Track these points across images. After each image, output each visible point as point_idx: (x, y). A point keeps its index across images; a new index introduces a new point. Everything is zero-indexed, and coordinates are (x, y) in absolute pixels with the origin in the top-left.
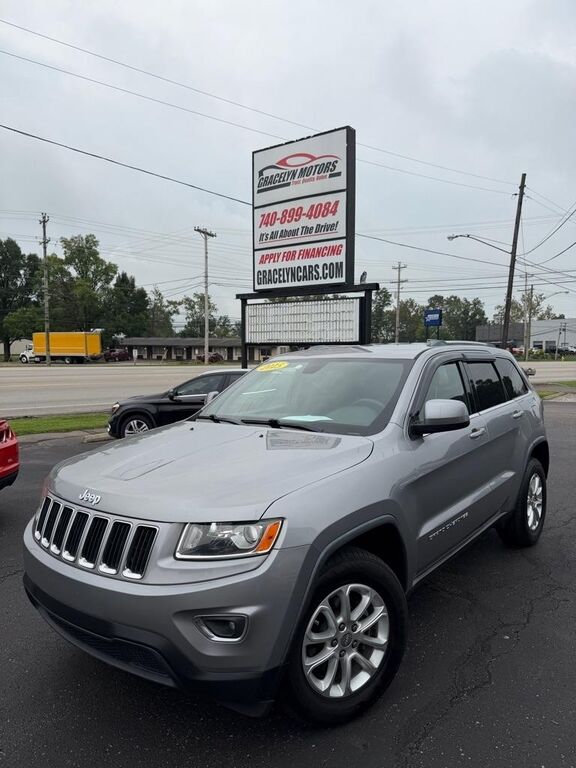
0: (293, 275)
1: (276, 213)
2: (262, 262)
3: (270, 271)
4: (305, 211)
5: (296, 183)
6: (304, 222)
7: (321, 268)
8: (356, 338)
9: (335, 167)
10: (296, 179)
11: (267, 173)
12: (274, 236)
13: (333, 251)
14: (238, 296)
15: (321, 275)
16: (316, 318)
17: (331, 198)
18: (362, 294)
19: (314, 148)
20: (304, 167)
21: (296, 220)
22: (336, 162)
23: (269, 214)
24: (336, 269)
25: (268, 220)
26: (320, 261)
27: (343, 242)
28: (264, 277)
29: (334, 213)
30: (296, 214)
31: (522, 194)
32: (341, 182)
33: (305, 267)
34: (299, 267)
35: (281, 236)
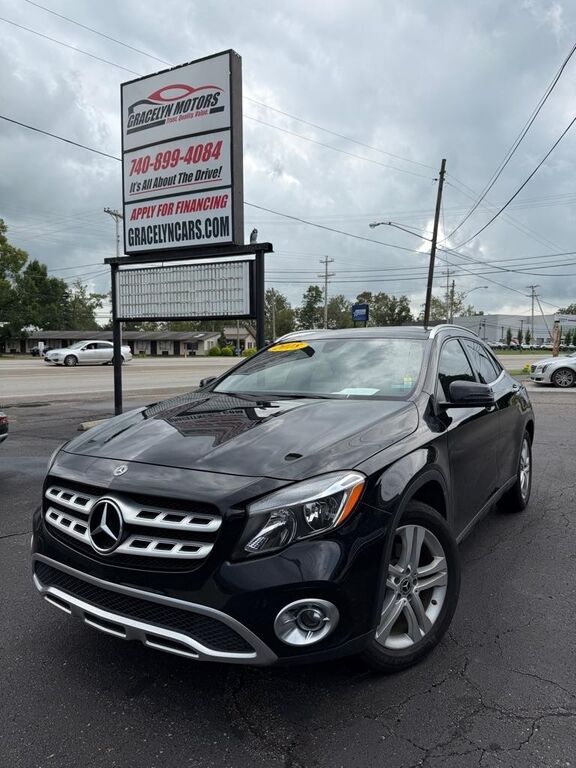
0: (171, 233)
1: (148, 157)
2: (134, 217)
3: (143, 228)
4: (183, 154)
5: (172, 121)
6: (183, 167)
7: (203, 223)
8: (247, 311)
9: (216, 100)
10: (172, 116)
11: (138, 110)
12: (146, 185)
13: (217, 203)
14: (107, 261)
15: (203, 233)
16: (198, 287)
17: (213, 138)
18: (253, 257)
19: (192, 78)
20: (181, 100)
21: (172, 166)
22: (219, 94)
23: (141, 159)
24: (220, 225)
25: (140, 166)
26: (201, 215)
27: (228, 191)
28: (137, 236)
29: (217, 156)
30: (173, 158)
31: (442, 179)
32: (223, 119)
34: (178, 223)
35: (155, 185)
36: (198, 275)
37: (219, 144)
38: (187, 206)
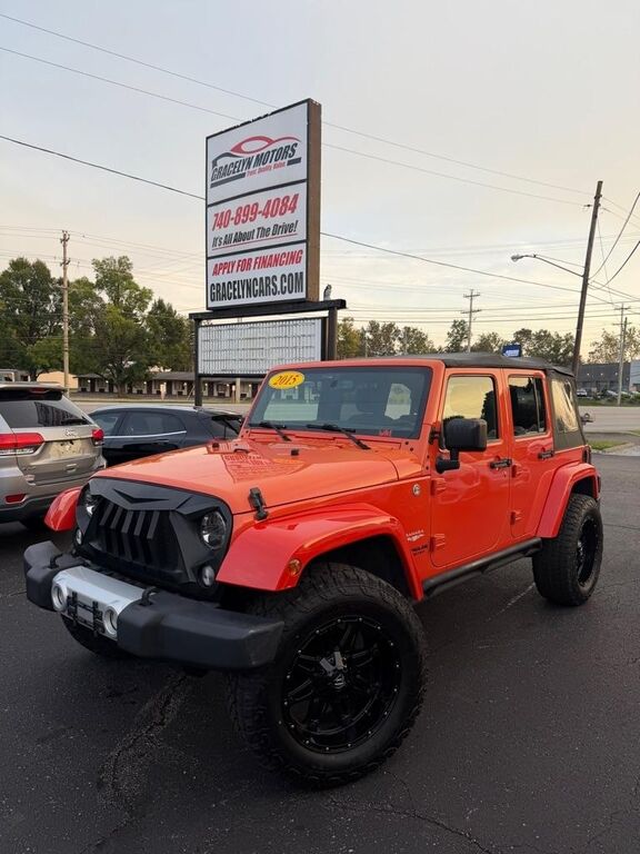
0: (249, 288)
1: (229, 211)
2: (215, 273)
3: (224, 284)
4: (261, 208)
5: (253, 173)
6: (261, 221)
7: (279, 279)
9: (294, 151)
10: (251, 169)
11: (221, 163)
12: (228, 240)
13: (292, 258)
14: (191, 316)
15: (279, 289)
16: (273, 343)
17: (290, 191)
18: (325, 313)
19: (272, 129)
20: (260, 153)
21: (252, 220)
22: (296, 145)
23: (222, 213)
24: (294, 281)
25: (222, 221)
26: (278, 271)
27: (303, 247)
28: (218, 291)
29: (293, 209)
30: (249, 213)
31: (597, 205)
32: (300, 171)
33: (261, 279)
34: (255, 279)
35: (235, 240)
36: (273, 332)
37: (296, 197)
38: (264, 262)
